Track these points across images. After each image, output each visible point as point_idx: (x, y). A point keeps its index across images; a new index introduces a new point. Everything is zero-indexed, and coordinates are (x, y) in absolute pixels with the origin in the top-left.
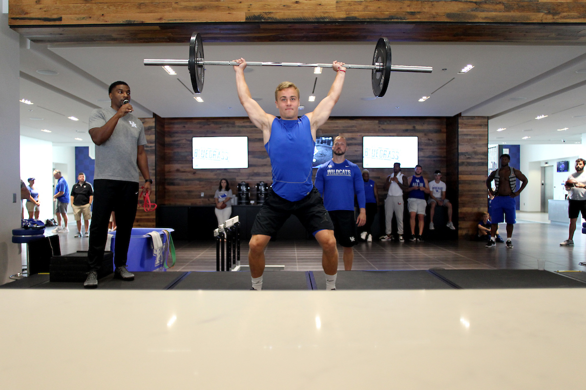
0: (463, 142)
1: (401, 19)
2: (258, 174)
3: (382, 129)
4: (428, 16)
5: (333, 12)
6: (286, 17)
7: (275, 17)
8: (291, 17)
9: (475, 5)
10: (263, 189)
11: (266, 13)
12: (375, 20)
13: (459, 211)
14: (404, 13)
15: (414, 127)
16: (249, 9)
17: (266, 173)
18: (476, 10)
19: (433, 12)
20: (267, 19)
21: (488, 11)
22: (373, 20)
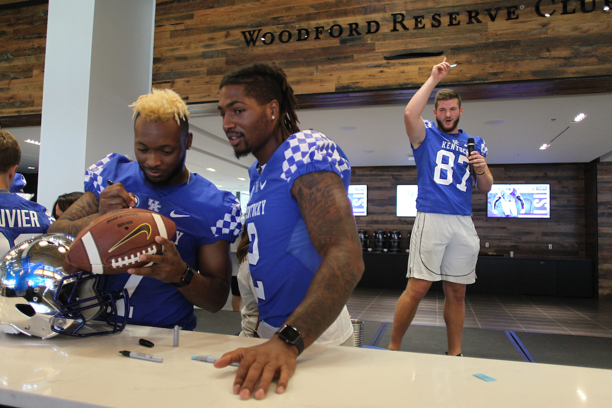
0: (603, 190)
1: (483, 80)
2: (377, 222)
3: (509, 176)
4: (512, 75)
5: (415, 78)
6: (371, 86)
7: (361, 86)
8: (376, 85)
9: (563, 60)
10: (380, 237)
11: (353, 83)
12: (456, 83)
13: (599, 268)
14: (486, 74)
15: (545, 174)
16: (339, 80)
17: (385, 221)
18: (565, 65)
19: (518, 71)
20: (355, 89)
21: (579, 65)
22: (455, 83)
